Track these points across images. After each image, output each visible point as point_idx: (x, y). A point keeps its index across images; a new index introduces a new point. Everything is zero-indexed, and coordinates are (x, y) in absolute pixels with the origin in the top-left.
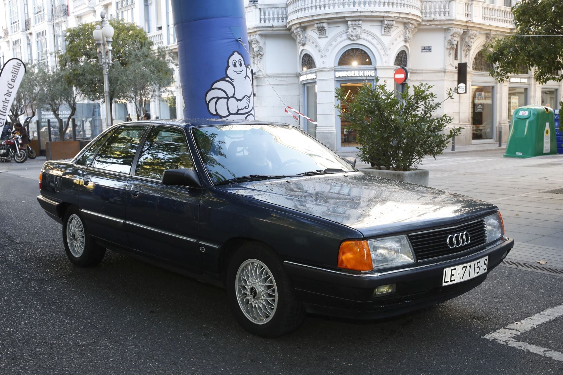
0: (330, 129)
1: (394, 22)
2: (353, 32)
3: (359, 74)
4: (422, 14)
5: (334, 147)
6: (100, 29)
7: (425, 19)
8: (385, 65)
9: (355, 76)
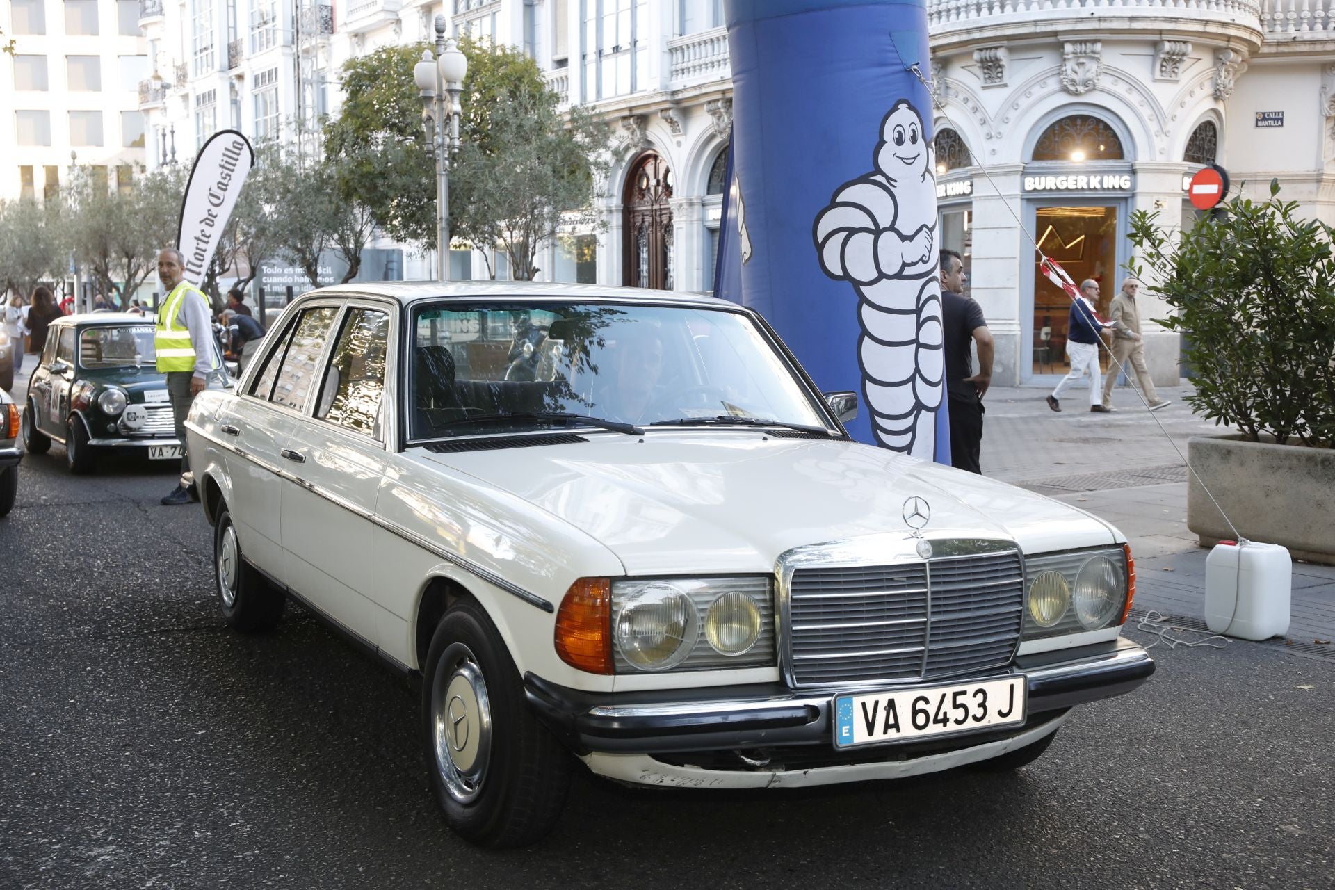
0: (1006, 328)
1: (1190, 47)
2: (1075, 72)
3: (1088, 183)
4: (1262, 25)
5: (1014, 375)
6: (431, 59)
7: (1269, 37)
8: (1160, 159)
9: (1077, 189)
